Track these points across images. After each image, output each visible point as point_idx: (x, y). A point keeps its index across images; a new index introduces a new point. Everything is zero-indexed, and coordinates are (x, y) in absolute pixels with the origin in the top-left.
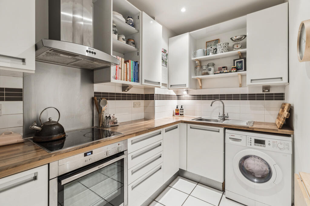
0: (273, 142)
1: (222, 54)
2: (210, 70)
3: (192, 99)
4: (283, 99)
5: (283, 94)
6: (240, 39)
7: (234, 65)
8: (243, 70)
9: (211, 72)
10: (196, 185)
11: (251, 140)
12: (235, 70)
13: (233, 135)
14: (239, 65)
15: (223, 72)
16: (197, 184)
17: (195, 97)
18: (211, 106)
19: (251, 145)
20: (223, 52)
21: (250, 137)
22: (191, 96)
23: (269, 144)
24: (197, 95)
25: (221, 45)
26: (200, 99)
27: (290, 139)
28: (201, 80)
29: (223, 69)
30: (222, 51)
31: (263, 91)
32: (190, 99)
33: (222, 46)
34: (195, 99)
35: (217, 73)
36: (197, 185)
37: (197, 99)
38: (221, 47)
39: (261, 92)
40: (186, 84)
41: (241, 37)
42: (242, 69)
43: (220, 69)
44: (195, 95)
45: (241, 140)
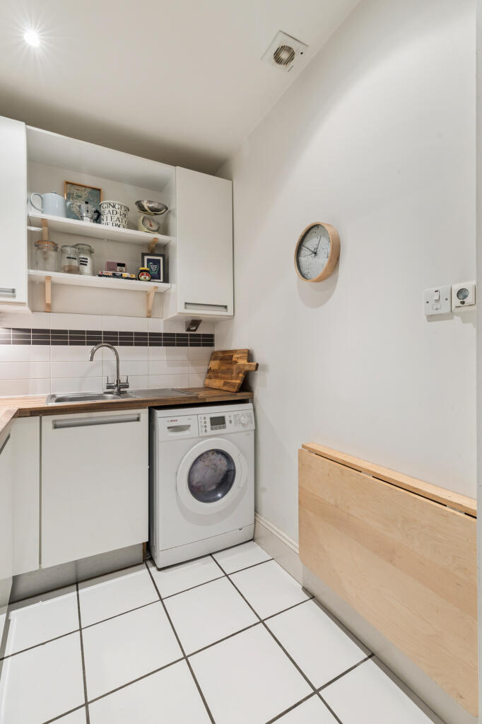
0: (235, 416)
1: (116, 229)
2: (83, 263)
3: (15, 343)
4: (212, 345)
5: (212, 336)
6: (155, 211)
7: (143, 266)
8: (162, 280)
9: (87, 269)
10: (75, 593)
11: (205, 422)
12: (147, 278)
13: (173, 419)
14: (154, 267)
15: (121, 277)
16: (77, 590)
17: (29, 337)
18: (91, 359)
19: (206, 431)
20: (119, 226)
21: (203, 416)
22: (12, 333)
23: (231, 422)
24: (35, 331)
25: (117, 206)
26: (47, 343)
27: (249, 405)
28: (54, 285)
29: (118, 268)
30: (118, 222)
31: (188, 330)
32: (9, 343)
33: (118, 211)
34: (28, 343)
35: (107, 276)
36: (80, 591)
37: (35, 343)
38: (115, 213)
39: (183, 331)
40: (13, 291)
41: (160, 207)
42: (160, 279)
43: (111, 266)
44: (28, 330)
45: (189, 426)
